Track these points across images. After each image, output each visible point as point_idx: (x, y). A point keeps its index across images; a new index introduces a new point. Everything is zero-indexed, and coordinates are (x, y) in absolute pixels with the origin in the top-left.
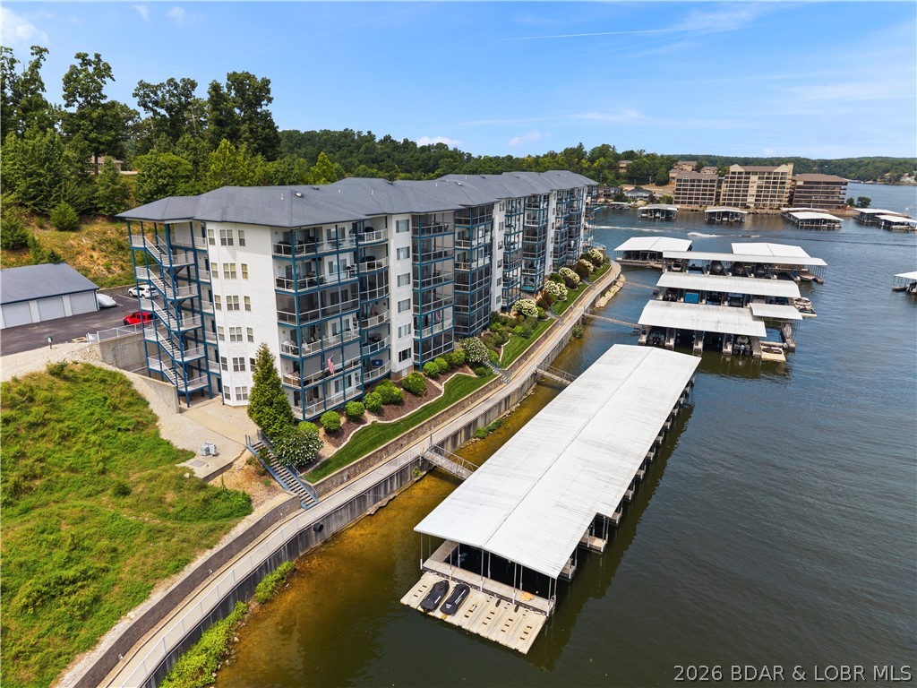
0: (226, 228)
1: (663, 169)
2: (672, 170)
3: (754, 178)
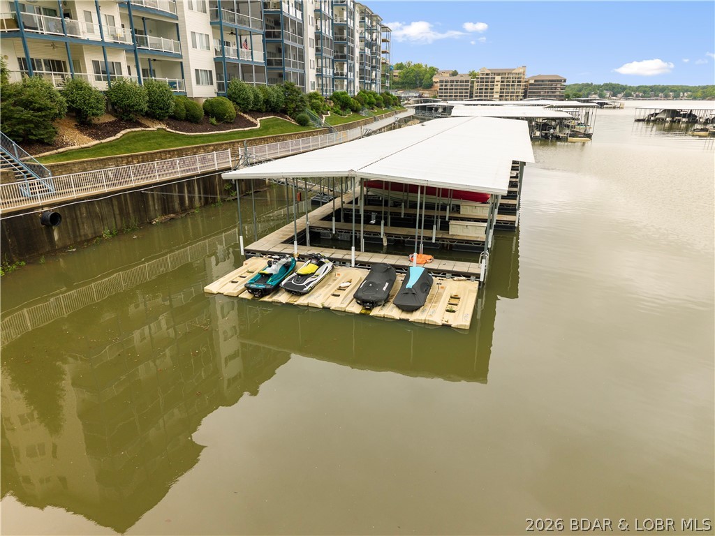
1: (428, 75)
2: (434, 76)
3: (498, 78)
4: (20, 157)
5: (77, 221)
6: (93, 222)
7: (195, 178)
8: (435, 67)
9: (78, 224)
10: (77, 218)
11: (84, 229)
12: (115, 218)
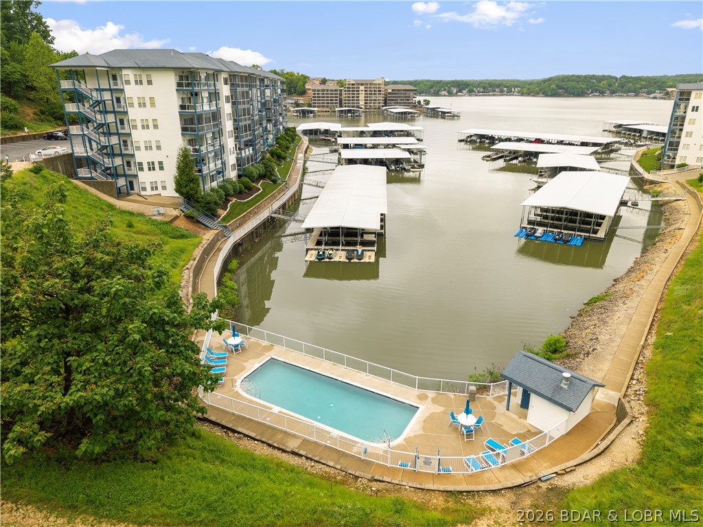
0: (138, 72)
1: (301, 83)
2: (307, 84)
3: (362, 88)
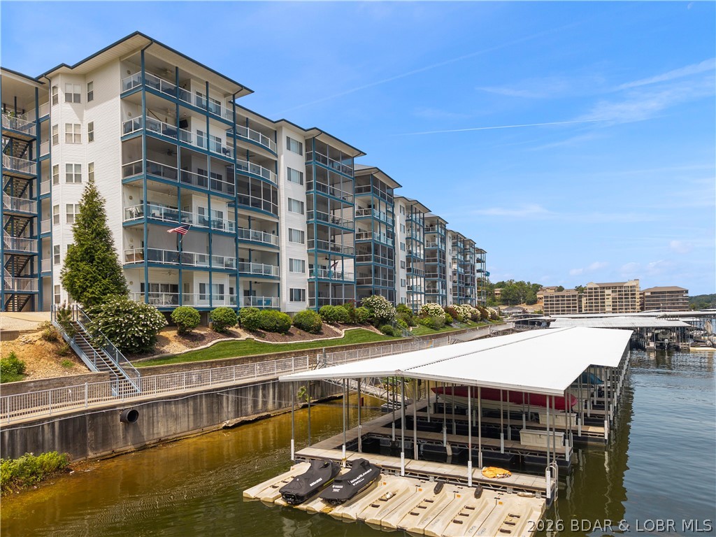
1: (531, 292)
2: (538, 293)
3: (607, 292)
4: (119, 362)
5: (153, 420)
6: (167, 421)
7: (271, 382)
8: (538, 283)
9: (153, 423)
10: (153, 417)
11: (158, 427)
12: (188, 418)
